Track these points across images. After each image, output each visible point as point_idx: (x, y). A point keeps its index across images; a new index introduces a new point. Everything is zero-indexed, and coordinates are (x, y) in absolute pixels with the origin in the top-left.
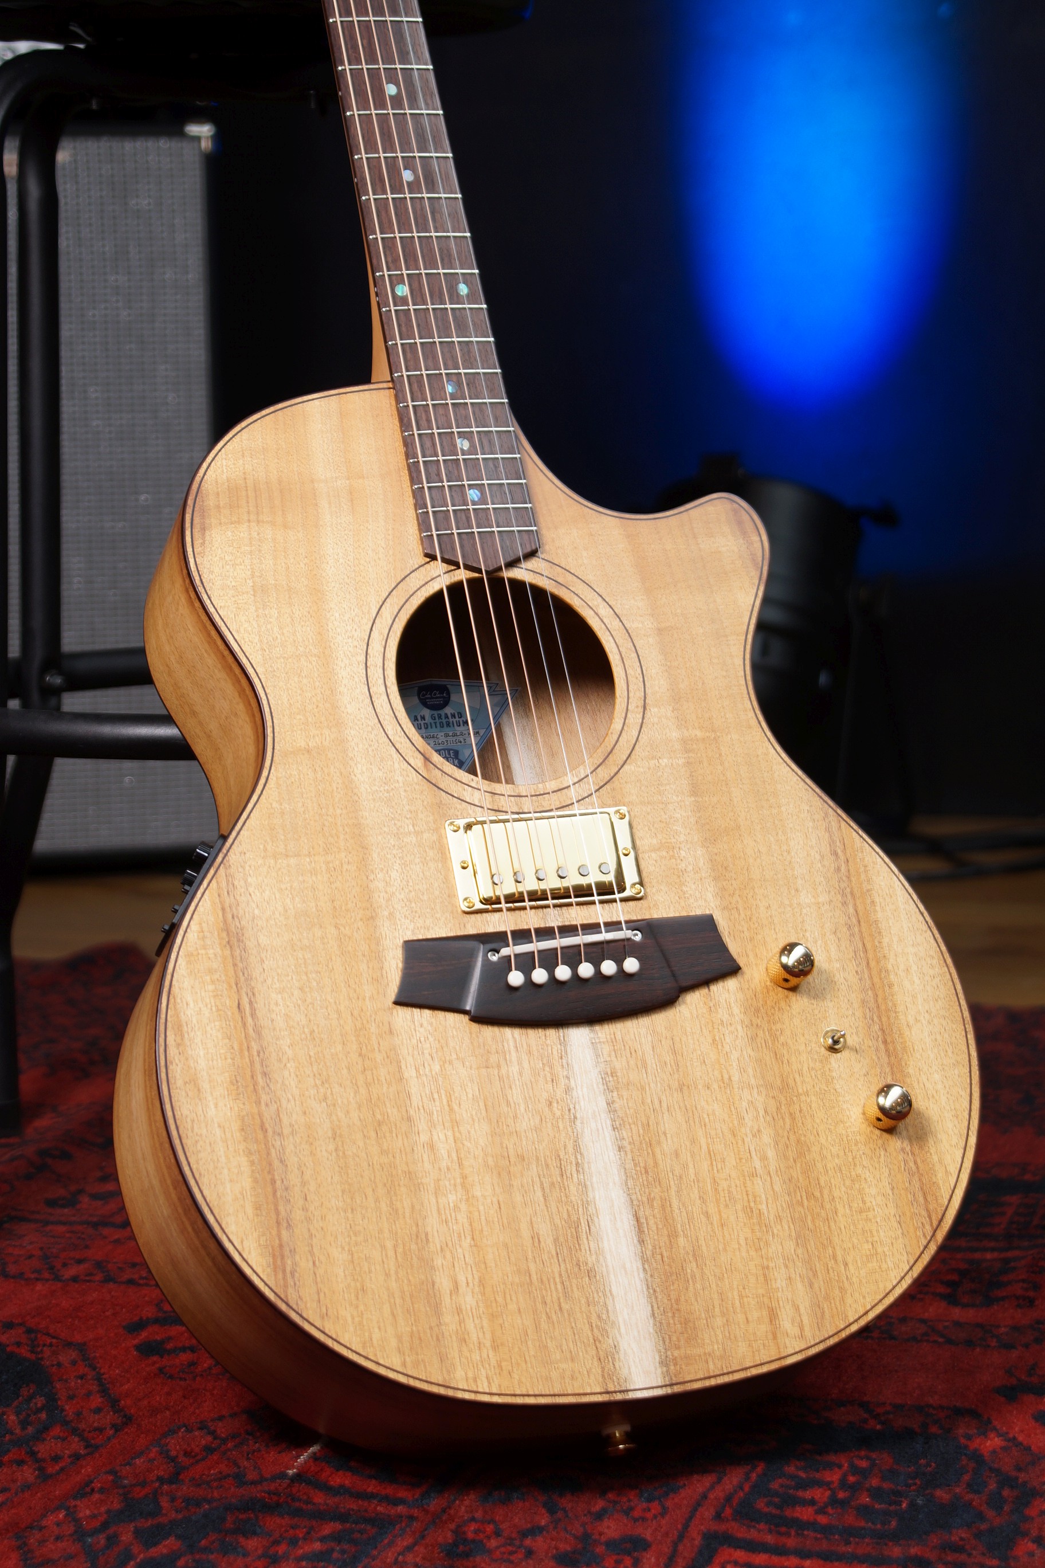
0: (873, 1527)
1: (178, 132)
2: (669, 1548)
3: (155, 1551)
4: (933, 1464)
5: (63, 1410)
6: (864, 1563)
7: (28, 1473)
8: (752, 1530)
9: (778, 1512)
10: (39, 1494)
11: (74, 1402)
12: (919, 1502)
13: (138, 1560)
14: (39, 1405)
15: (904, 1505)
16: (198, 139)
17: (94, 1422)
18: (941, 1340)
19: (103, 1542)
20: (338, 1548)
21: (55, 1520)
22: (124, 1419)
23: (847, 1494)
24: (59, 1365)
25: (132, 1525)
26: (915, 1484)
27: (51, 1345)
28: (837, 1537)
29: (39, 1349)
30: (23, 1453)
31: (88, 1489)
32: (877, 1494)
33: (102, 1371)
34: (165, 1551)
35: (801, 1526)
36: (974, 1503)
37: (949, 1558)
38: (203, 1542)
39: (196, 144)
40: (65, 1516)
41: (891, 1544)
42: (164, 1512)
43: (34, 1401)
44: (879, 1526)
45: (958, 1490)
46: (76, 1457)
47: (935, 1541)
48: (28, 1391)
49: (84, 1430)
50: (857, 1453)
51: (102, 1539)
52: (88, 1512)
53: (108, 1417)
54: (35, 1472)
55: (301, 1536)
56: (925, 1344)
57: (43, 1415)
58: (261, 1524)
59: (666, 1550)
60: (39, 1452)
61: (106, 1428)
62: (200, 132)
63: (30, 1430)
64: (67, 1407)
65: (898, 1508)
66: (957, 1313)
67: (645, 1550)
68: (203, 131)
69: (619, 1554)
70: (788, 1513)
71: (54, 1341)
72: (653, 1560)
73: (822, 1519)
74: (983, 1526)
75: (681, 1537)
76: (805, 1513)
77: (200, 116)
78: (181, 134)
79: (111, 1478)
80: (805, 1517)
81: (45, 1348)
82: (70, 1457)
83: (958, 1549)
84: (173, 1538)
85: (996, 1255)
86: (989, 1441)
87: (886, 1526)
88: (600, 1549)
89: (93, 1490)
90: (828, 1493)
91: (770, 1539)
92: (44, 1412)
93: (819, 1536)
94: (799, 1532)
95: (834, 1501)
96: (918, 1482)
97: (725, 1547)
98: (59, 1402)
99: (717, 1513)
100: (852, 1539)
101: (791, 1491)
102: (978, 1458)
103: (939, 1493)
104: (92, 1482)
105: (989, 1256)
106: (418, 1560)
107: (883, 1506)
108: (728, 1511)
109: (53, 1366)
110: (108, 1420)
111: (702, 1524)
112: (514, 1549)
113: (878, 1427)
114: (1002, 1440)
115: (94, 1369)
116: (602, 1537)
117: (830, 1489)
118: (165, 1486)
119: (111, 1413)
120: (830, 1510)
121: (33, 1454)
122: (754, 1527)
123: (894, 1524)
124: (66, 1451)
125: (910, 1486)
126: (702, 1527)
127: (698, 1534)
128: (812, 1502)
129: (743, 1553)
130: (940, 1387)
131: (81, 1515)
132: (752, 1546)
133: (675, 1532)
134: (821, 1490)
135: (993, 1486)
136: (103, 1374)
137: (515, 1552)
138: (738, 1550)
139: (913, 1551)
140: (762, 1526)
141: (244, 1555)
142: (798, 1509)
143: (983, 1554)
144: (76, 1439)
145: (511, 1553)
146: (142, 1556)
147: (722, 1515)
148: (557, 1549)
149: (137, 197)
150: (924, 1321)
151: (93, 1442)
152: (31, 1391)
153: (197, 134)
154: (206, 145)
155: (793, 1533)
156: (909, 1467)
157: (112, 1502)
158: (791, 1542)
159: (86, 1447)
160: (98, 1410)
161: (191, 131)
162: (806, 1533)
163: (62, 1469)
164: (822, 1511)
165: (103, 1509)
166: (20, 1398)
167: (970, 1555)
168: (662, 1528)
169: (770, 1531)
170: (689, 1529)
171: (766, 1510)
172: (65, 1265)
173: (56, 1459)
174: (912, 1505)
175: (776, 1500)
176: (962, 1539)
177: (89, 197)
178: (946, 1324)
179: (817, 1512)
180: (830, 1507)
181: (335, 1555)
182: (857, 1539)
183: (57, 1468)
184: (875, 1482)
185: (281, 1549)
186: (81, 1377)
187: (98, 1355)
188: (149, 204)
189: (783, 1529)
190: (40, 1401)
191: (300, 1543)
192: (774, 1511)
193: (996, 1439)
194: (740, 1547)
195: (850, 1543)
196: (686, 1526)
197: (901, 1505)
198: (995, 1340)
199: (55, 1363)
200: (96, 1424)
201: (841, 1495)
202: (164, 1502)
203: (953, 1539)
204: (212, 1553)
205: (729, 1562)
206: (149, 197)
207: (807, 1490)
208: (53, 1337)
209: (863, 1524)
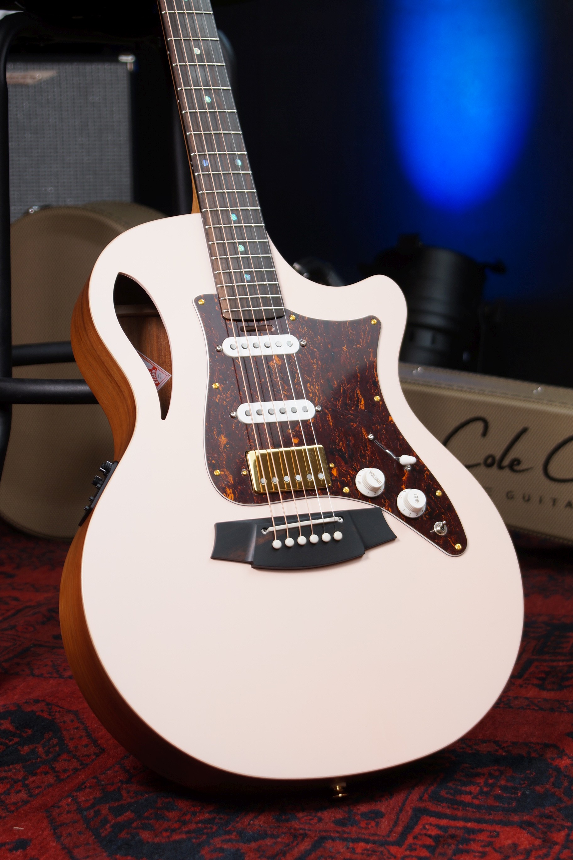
0: (503, 806)
1: (115, 60)
2: (394, 816)
3: (120, 819)
4: (534, 773)
5: (67, 746)
6: (499, 824)
7: (50, 779)
8: (439, 807)
9: (452, 797)
10: (57, 789)
11: (73, 741)
12: (527, 793)
13: (112, 823)
14: (55, 743)
15: (519, 794)
16: (126, 64)
17: (84, 752)
18: (536, 708)
19: (92, 814)
20: (218, 817)
21: (67, 802)
22: (101, 751)
23: (488, 789)
24: (64, 722)
25: (108, 805)
26: (525, 783)
27: (59, 712)
28: (484, 811)
29: (53, 714)
30: (47, 768)
31: (83, 787)
32: (504, 789)
33: (88, 725)
34: (126, 819)
35: (465, 805)
36: (556, 793)
37: (545, 822)
38: (146, 814)
39: (125, 67)
40: (72, 801)
41: (513, 814)
42: (124, 798)
43: (52, 740)
44: (506, 805)
45: (547, 787)
46: (76, 770)
47: (537, 813)
48: (49, 736)
49: (79, 756)
50: (493, 768)
51: (92, 813)
52: (83, 799)
53: (92, 749)
54: (54, 778)
55: (198, 811)
56: (528, 710)
57: (57, 748)
58: (176, 804)
59: (393, 817)
60: (56, 768)
61: (91, 755)
62: (127, 60)
63: (51, 756)
64: (70, 744)
65: (516, 796)
66: (545, 694)
67: (382, 817)
68: (128, 59)
69: (368, 820)
70: (458, 798)
71: (61, 709)
72: (386, 823)
73: (476, 802)
74: (562, 805)
75: (401, 810)
76: (467, 799)
77: (127, 52)
78: (117, 61)
79: (95, 781)
80: (467, 801)
81: (56, 713)
82: (72, 770)
83: (549, 817)
84: (130, 812)
85: (564, 663)
86: (564, 761)
87: (510, 805)
88: (358, 818)
89: (86, 787)
90: (478, 788)
91: (448, 811)
92: (57, 746)
93: (474, 810)
94: (464, 808)
95: (482, 793)
96: (526, 782)
97: (425, 815)
98: (65, 742)
99: (420, 797)
100: (492, 812)
101: (459, 787)
102: (558, 770)
103: (537, 788)
104: (85, 783)
105: (561, 664)
106: (261, 823)
107: (508, 795)
108: (426, 796)
109: (61, 722)
110: (92, 751)
111: (412, 803)
112: (312, 818)
113: (504, 754)
114: (571, 761)
115: (83, 724)
116: (359, 811)
117: (479, 786)
118: (124, 785)
119: (93, 747)
120: (480, 797)
121: (53, 768)
122: (440, 805)
123: (514, 804)
124: (70, 767)
125: (522, 785)
126: (412, 805)
127: (410, 808)
128: (470, 793)
129: (434, 819)
130: (537, 733)
131: (80, 800)
132: (440, 816)
133: (398, 807)
134: (474, 787)
135: (566, 784)
136: (88, 727)
137: (313, 819)
138: (432, 818)
139: (525, 818)
140: (444, 804)
141: (168, 821)
142: (463, 796)
143: (563, 820)
144: (75, 761)
145: (310, 820)
146: (113, 821)
147: (423, 798)
148: (334, 817)
149: (93, 95)
150: (527, 698)
151: (84, 762)
152: (50, 736)
153: (125, 61)
154: (130, 67)
155: (461, 809)
156: (521, 774)
157: (96, 794)
158: (460, 814)
159: (81, 765)
160: (87, 746)
161: (122, 59)
162: (467, 808)
163: (69, 776)
164: (476, 797)
165: (92, 797)
166: (45, 739)
167: (555, 820)
168: (390, 805)
169: (449, 808)
170: (405, 806)
171: (446, 796)
172: (65, 670)
173: (65, 771)
174: (524, 794)
175: (452, 791)
176: (551, 812)
177: (67, 95)
178: (539, 700)
179: (473, 798)
180: (480, 796)
181: (216, 821)
182: (495, 812)
183: (66, 776)
184: (503, 783)
185: (187, 818)
186: (77, 728)
187: (85, 717)
188: (100, 99)
189: (456, 806)
190: (55, 741)
191: (197, 814)
192: (450, 797)
193: (567, 760)
194: (433, 816)
195: (491, 814)
196: (403, 805)
197: (517, 794)
198: (566, 708)
199: (62, 721)
200: (85, 753)
201: (485, 789)
202: (124, 794)
203: (546, 812)
204: (151, 820)
205: (427, 824)
206: (100, 95)
207: (467, 787)
208: (61, 708)
209: (497, 804)
